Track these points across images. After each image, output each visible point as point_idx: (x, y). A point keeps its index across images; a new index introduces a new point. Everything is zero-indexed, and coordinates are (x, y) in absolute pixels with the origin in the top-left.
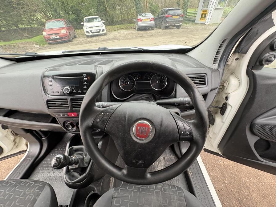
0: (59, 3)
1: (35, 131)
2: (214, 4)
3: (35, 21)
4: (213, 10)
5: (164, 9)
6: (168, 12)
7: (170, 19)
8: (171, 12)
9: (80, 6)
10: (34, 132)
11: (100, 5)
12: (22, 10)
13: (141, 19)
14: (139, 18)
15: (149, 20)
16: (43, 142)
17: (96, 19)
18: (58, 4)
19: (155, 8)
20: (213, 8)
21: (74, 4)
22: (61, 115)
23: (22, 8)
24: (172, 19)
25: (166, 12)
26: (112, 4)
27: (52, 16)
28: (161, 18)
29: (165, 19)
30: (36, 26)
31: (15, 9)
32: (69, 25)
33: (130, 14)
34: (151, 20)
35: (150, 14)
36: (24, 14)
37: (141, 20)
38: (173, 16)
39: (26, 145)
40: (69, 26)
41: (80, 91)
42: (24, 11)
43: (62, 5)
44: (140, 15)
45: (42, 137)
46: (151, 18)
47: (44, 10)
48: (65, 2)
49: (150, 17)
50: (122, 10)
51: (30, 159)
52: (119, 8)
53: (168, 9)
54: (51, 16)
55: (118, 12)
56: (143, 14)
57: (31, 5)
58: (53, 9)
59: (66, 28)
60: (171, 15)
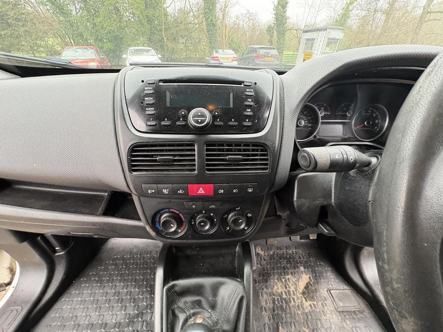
0: (88, 24)
1: (42, 236)
2: (321, 46)
3: (43, 47)
4: (319, 53)
5: (252, 46)
6: (258, 52)
7: (261, 61)
8: (262, 52)
9: (122, 32)
10: (39, 238)
11: (154, 34)
12: (23, 29)
13: (218, 57)
14: (215, 56)
15: (230, 60)
16: (57, 261)
17: (148, 51)
18: (86, 25)
19: (236, 45)
20: (319, 51)
21: (113, 28)
22: (165, 191)
23: (23, 26)
24: (263, 61)
25: (255, 50)
26: (173, 34)
27: (73, 43)
28: (247, 58)
29: (253, 60)
30: (43, 55)
31: (10, 26)
32: (102, 57)
33: (199, 50)
34: (233, 60)
35: (231, 52)
36: (26, 35)
37: (218, 59)
38: (265, 56)
39: (8, 270)
40: (103, 59)
41: (233, 123)
42: (26, 31)
43: (93, 28)
44: (216, 52)
45: (56, 252)
46: (234, 58)
47: (62, 32)
48: (97, 24)
49: (232, 56)
50: (187, 44)
51: (20, 308)
52: (182, 41)
53: (257, 46)
54: (71, 42)
55: (181, 46)
56: (220, 51)
57: (39, 23)
58: (76, 32)
59: (98, 61)
60: (262, 55)
